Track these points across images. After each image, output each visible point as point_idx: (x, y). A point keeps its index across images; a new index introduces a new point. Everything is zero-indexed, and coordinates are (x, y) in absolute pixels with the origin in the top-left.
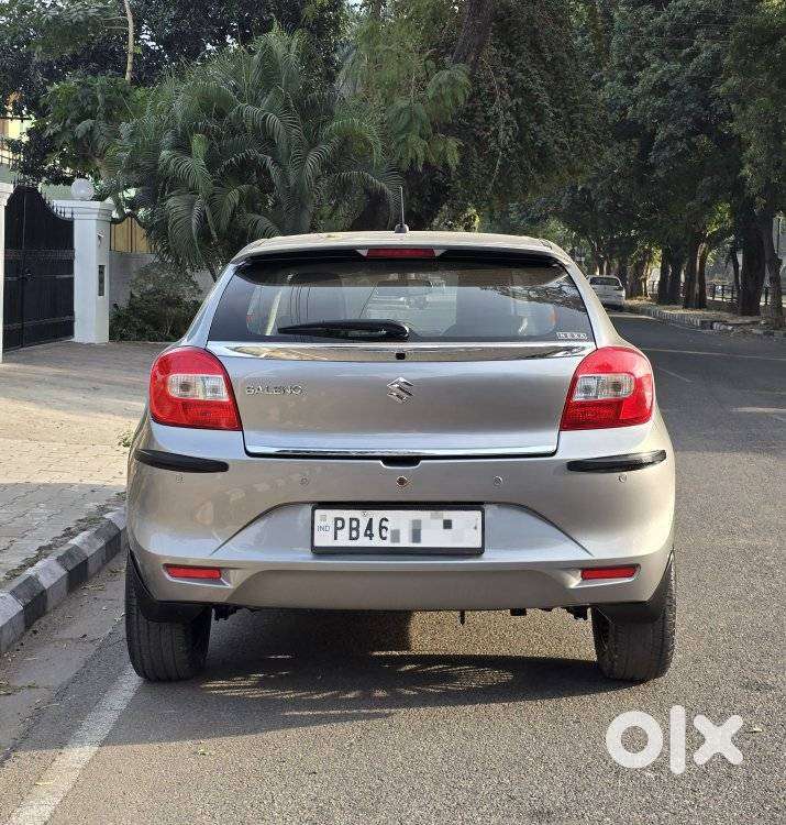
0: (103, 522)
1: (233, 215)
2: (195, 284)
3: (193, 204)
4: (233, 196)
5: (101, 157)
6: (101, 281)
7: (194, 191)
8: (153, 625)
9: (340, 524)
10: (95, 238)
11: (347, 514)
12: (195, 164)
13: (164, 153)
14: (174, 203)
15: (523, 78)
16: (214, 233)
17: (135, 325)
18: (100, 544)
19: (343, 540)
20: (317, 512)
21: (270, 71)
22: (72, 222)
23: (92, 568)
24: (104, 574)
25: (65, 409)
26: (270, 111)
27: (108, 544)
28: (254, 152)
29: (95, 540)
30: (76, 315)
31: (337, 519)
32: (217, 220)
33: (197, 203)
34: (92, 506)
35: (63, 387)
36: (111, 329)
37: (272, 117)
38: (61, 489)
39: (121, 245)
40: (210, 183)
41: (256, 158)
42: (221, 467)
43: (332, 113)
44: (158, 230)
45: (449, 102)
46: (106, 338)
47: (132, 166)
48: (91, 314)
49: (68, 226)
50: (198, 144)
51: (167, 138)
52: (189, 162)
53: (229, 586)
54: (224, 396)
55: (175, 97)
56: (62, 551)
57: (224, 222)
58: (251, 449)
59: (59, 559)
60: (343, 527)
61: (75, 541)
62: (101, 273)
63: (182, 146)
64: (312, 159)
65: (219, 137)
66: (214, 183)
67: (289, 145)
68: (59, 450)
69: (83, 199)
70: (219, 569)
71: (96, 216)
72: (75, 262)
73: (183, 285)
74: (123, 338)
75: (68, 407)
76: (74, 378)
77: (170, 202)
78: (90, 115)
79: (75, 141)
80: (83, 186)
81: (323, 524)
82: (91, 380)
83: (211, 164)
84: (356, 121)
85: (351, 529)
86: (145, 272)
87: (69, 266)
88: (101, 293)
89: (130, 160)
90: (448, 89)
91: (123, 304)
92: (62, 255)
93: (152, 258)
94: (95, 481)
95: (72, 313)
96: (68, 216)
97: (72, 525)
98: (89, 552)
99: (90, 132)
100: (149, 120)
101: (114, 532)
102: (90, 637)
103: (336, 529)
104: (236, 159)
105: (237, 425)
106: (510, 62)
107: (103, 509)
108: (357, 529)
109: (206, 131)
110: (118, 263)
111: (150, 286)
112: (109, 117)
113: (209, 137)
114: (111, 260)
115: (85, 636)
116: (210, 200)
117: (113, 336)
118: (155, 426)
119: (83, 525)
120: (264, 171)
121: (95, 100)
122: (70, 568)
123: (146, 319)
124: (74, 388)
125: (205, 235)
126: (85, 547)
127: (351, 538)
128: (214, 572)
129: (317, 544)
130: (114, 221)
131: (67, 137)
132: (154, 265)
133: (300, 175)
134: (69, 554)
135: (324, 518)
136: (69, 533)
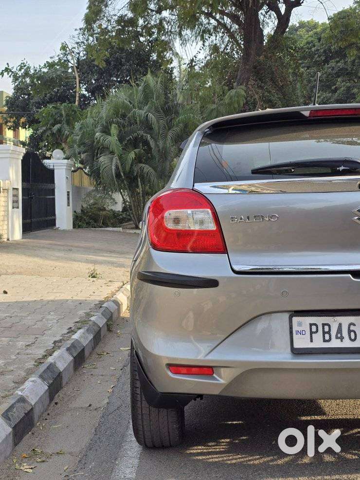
0: (90, 323)
1: (132, 165)
2: (114, 200)
3: (112, 159)
4: (132, 155)
5: (65, 142)
6: (68, 199)
7: (112, 153)
8: (153, 409)
9: (314, 329)
10: (65, 178)
11: (319, 320)
12: (112, 140)
13: (97, 134)
14: (103, 159)
15: (268, 95)
16: (122, 174)
17: (85, 220)
18: (91, 337)
19: (318, 342)
20: (295, 320)
21: (147, 95)
22: (54, 170)
23: (87, 353)
24: (94, 356)
25: (56, 260)
26: (149, 112)
27: (94, 337)
28: (141, 133)
29: (87, 334)
30: (57, 216)
31: (311, 325)
32: (124, 168)
33: (114, 159)
34: (81, 313)
35: (54, 250)
36: (73, 222)
37: (150, 115)
38: (63, 303)
39: (77, 183)
40: (121, 149)
41: (142, 136)
42: (212, 283)
43: (178, 113)
44: (96, 174)
45: (236, 106)
46: (71, 227)
47: (82, 143)
48: (64, 215)
49: (52, 172)
50: (114, 130)
51: (99, 128)
52: (110, 138)
53: (222, 381)
54: (212, 227)
55: (101, 109)
56: (68, 343)
57: (128, 168)
58: (236, 268)
59: (68, 349)
60: (317, 331)
61: (76, 336)
62: (68, 195)
63: (106, 131)
64: (170, 134)
65: (124, 127)
66: (123, 149)
67: (159, 129)
68: (57, 281)
69: (59, 159)
70: (211, 367)
71: (65, 167)
72: (56, 190)
73: (108, 200)
74: (79, 227)
75: (58, 259)
76: (59, 245)
77: (101, 159)
78: (60, 122)
79: (53, 134)
80: (57, 153)
81: (300, 329)
82: (68, 246)
83: (121, 139)
84: (192, 115)
85: (324, 333)
86: (89, 194)
87: (53, 192)
88: (68, 205)
89: (81, 140)
90: (236, 99)
91: (79, 211)
92: (49, 186)
93: (92, 188)
94: (81, 297)
95: (54, 215)
96: (51, 167)
97: (72, 325)
98: (85, 343)
99: (59, 130)
100: (89, 121)
101: (97, 329)
102: (94, 406)
103: (311, 333)
104: (133, 137)
105: (222, 249)
106: (261, 87)
107: (88, 315)
108: (329, 332)
109: (117, 123)
110: (76, 191)
111: (92, 201)
112: (68, 123)
113: (119, 126)
114: (72, 189)
115: (90, 405)
116: (120, 158)
117: (74, 227)
118: (154, 253)
119: (79, 325)
120: (146, 143)
121: (61, 115)
122: (75, 355)
123: (91, 218)
124: (59, 250)
125: (118, 175)
126: (82, 340)
127: (325, 341)
128: (207, 370)
129: (296, 346)
130: (73, 171)
131: (49, 133)
132: (93, 191)
133: (165, 143)
134: (73, 346)
135: (300, 324)
136: (71, 331)
